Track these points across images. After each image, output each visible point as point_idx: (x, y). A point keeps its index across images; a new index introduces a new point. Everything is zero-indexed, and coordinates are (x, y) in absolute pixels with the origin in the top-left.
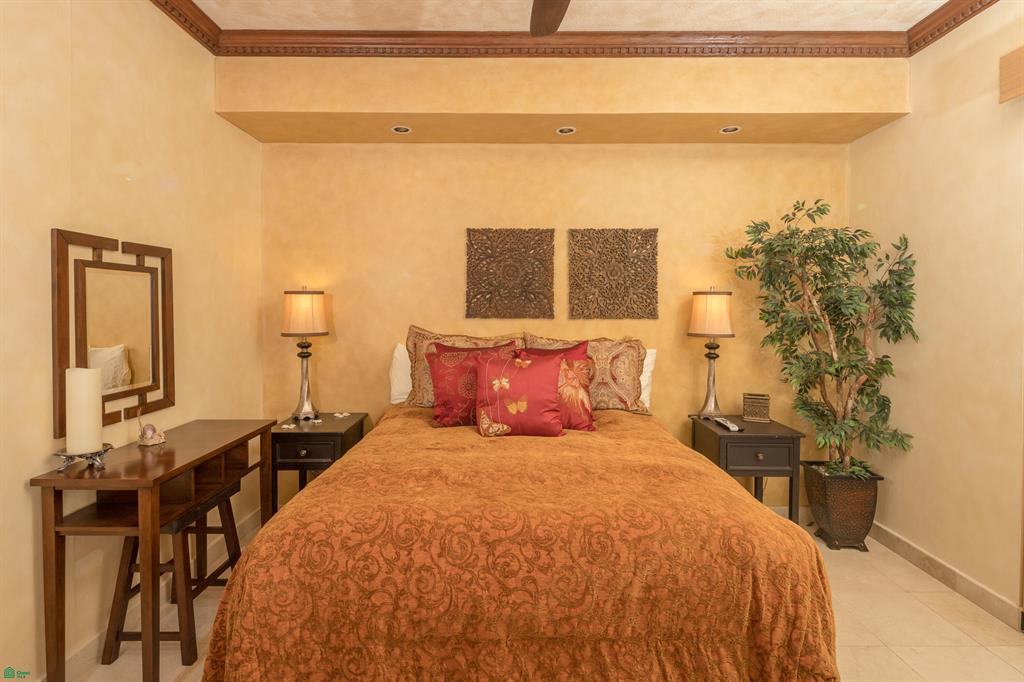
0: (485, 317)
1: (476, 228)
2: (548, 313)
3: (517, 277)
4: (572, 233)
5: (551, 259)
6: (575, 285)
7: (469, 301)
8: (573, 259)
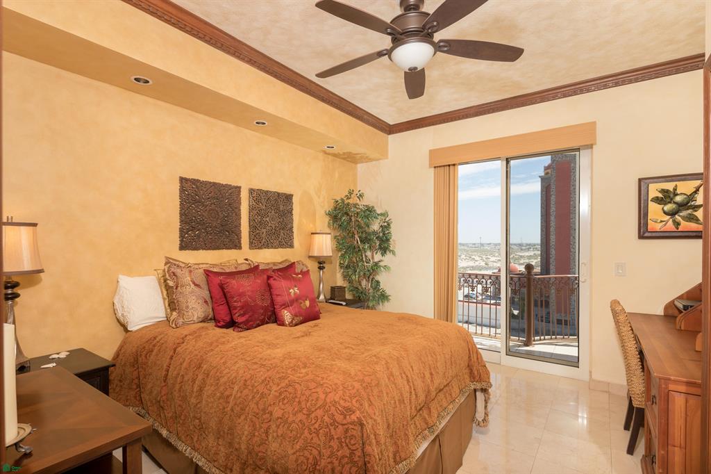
0: (196, 249)
1: (188, 177)
2: (237, 246)
3: (218, 218)
4: (251, 191)
5: (240, 207)
6: (253, 228)
7: (182, 237)
8: (251, 209)
